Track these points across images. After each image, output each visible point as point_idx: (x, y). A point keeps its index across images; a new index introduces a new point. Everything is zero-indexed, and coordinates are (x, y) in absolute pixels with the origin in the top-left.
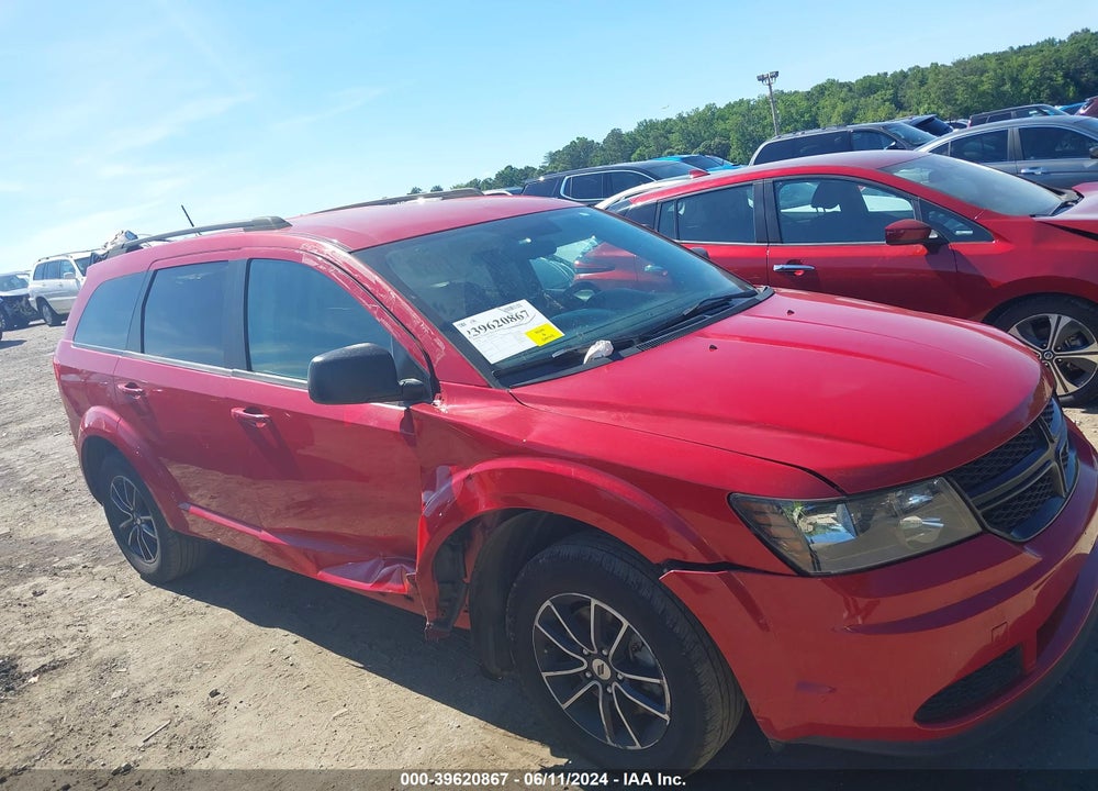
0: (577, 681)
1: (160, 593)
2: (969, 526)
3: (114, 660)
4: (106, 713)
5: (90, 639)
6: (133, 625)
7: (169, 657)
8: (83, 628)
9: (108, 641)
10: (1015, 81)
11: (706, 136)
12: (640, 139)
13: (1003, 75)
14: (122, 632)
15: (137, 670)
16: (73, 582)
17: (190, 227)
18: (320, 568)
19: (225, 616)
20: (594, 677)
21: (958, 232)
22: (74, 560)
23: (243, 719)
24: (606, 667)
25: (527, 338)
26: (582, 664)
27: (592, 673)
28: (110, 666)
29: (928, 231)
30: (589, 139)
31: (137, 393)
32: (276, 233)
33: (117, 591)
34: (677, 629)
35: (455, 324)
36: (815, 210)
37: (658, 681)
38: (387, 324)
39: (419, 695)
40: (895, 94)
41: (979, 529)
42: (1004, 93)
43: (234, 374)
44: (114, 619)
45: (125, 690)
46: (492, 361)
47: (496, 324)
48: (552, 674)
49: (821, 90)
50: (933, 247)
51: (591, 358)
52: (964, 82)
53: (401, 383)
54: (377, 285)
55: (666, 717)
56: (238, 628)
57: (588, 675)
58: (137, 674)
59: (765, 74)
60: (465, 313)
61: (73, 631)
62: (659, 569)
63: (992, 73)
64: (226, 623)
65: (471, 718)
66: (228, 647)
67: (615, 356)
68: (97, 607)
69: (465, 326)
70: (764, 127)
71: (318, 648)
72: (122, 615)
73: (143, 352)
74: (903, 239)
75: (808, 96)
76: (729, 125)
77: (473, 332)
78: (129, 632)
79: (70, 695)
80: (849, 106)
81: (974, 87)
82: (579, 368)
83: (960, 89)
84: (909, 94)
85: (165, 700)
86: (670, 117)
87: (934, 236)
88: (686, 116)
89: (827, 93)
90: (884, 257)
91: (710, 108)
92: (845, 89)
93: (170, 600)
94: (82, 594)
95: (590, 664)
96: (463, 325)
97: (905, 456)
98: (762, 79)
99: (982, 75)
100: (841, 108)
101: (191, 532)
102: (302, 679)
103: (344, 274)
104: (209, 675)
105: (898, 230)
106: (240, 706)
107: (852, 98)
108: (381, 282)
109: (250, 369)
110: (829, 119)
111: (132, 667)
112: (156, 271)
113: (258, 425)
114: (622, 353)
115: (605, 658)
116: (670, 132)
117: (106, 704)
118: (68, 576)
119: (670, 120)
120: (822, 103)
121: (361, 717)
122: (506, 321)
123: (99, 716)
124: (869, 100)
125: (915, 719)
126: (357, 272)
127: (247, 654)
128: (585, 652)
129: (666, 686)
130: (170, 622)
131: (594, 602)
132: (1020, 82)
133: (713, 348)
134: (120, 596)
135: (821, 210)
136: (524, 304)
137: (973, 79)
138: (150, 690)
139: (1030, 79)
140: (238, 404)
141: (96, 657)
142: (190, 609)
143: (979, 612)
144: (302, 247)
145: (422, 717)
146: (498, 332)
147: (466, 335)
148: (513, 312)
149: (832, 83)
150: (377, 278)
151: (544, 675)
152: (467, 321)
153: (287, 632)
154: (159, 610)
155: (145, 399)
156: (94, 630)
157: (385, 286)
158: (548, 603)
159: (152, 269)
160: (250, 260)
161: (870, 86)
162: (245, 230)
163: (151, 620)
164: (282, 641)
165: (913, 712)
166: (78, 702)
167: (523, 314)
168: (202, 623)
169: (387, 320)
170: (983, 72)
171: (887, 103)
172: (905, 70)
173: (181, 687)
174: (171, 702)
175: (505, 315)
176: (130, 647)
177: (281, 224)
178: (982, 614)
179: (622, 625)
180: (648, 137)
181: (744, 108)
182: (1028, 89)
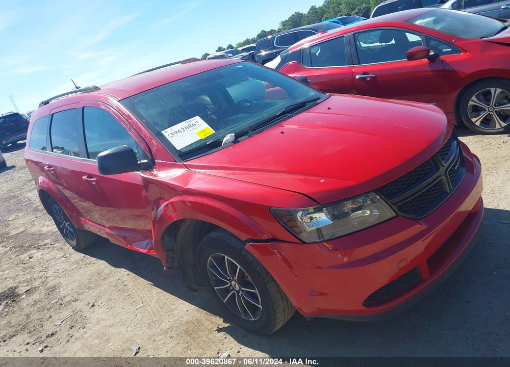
0: (227, 291)
1: (78, 255)
2: (389, 213)
3: (55, 286)
4: (48, 310)
5: (47, 277)
6: (65, 270)
7: (77, 284)
8: (45, 273)
14: (60, 274)
15: (64, 290)
16: (46, 252)
18: (129, 244)
19: (102, 264)
20: (233, 289)
21: (444, 50)
22: (47, 241)
23: (101, 310)
24: (237, 285)
25: (197, 135)
26: (227, 284)
27: (232, 286)
28: (53, 289)
29: (429, 51)
31: (51, 170)
32: (94, 93)
33: (62, 255)
34: (258, 269)
35: (162, 132)
36: (381, 44)
37: (254, 291)
38: (132, 135)
39: (174, 297)
41: (395, 214)
43: (83, 160)
44: (58, 268)
45: (57, 299)
46: (178, 149)
47: (182, 130)
48: (217, 288)
50: (432, 59)
51: (225, 143)
53: (139, 163)
54: (129, 116)
55: (260, 306)
56: (106, 269)
57: (231, 288)
58: (63, 292)
60: (168, 126)
61: (41, 274)
62: (244, 243)
64: (102, 267)
65: (193, 306)
66: (102, 278)
67: (236, 141)
68: (53, 263)
69: (167, 133)
72: (62, 266)
73: (52, 152)
74: (416, 57)
77: (171, 135)
78: (63, 273)
79: (36, 302)
82: (220, 148)
85: (73, 303)
87: (432, 53)
90: (408, 67)
93: (82, 258)
94: (47, 257)
95: (231, 284)
96: (166, 132)
97: (353, 183)
101: (84, 229)
102: (128, 292)
104: (91, 291)
105: (413, 53)
106: (101, 305)
109: (89, 158)
111: (61, 289)
112: (53, 114)
113: (93, 183)
114: (239, 139)
115: (235, 281)
117: (48, 306)
118: (44, 249)
121: (147, 308)
122: (187, 128)
123: (45, 311)
125: (364, 305)
126: (120, 110)
127: (108, 281)
128: (228, 278)
129: (258, 293)
130: (80, 268)
131: (226, 257)
133: (282, 133)
134: (63, 257)
135: (384, 44)
136: (198, 118)
138: (67, 299)
140: (84, 174)
141: (48, 285)
142: (89, 262)
143: (392, 255)
144: (100, 100)
145: (173, 307)
146: (183, 134)
147: (167, 137)
148: (191, 123)
151: (216, 288)
152: (168, 130)
153: (126, 270)
154: (77, 262)
155: (55, 172)
156: (50, 273)
157: (132, 116)
158: (210, 258)
159: (51, 114)
160: (84, 107)
162: (83, 93)
163: (73, 268)
164: (123, 274)
165: (362, 302)
166: (38, 306)
167: (196, 124)
168: (93, 268)
169: (132, 132)
173: (80, 297)
174: (74, 304)
175: (187, 125)
176: (62, 280)
177: (96, 89)
178: (394, 255)
179: (237, 267)
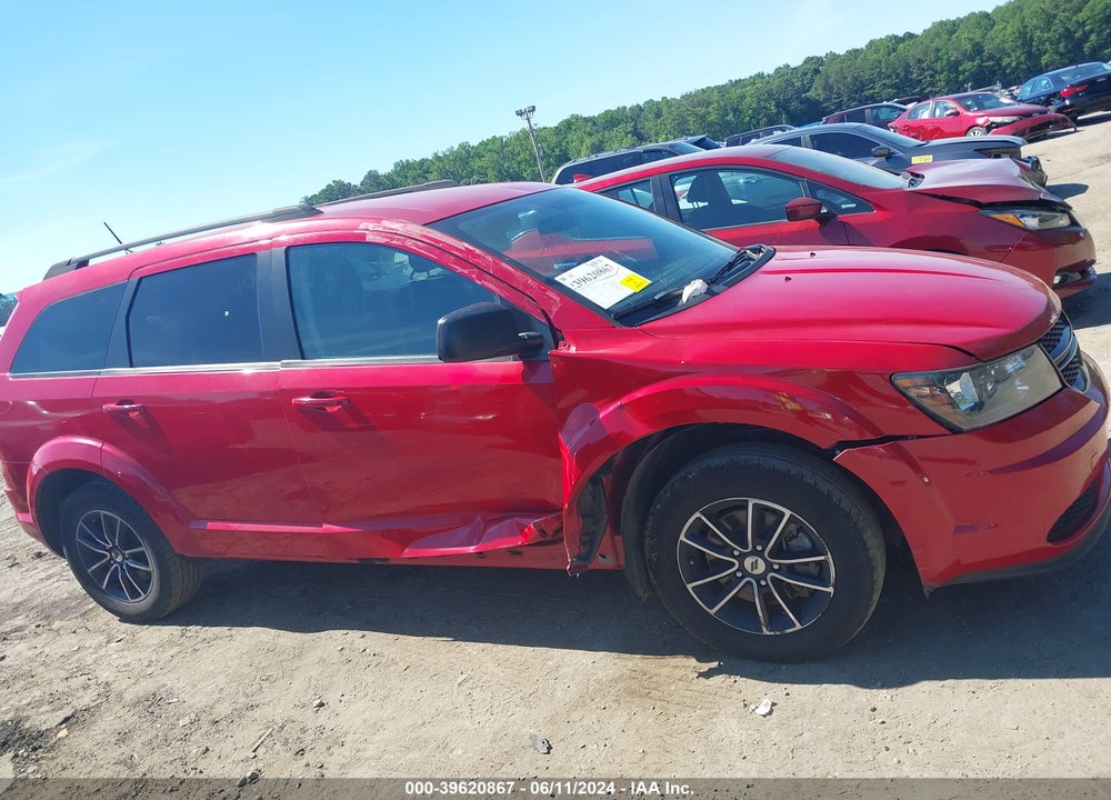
0: (728, 583)
1: (160, 630)
3: (154, 695)
5: (108, 684)
6: (151, 661)
7: (221, 679)
8: (89, 677)
9: (133, 681)
10: (736, 111)
11: (464, 175)
12: (398, 180)
13: (726, 106)
15: (192, 696)
16: (36, 642)
17: (118, 244)
18: (405, 545)
20: (746, 574)
21: (843, 206)
24: (760, 561)
25: (624, 286)
26: (733, 565)
27: (744, 571)
28: (154, 700)
30: (346, 182)
35: (556, 279)
37: (823, 558)
38: (490, 285)
40: (635, 127)
41: (1060, 385)
42: (728, 123)
43: (284, 365)
44: (122, 662)
45: (193, 716)
46: (605, 306)
47: (591, 277)
48: (698, 583)
49: (569, 125)
50: (825, 221)
51: (689, 297)
52: (693, 113)
54: (468, 252)
55: (830, 589)
57: (740, 574)
58: (194, 700)
59: (523, 109)
61: (77, 681)
62: (832, 452)
63: (716, 105)
64: (265, 638)
66: (284, 657)
68: (89, 656)
69: (566, 280)
70: (519, 163)
71: (391, 636)
72: (128, 657)
73: (132, 366)
74: (800, 214)
75: (557, 130)
76: (483, 163)
77: (575, 284)
78: (152, 669)
79: (124, 735)
80: (594, 139)
81: (703, 117)
83: (691, 119)
84: (648, 125)
85: (249, 713)
86: (425, 157)
87: (824, 211)
88: (441, 155)
89: (573, 127)
91: (463, 147)
92: (590, 124)
93: (177, 633)
94: (57, 650)
95: (741, 564)
96: (563, 279)
98: (520, 113)
99: (708, 107)
100: (588, 141)
102: (397, 663)
103: (424, 245)
104: (282, 683)
105: (796, 207)
106: (344, 699)
107: (597, 131)
108: (471, 248)
109: (304, 357)
110: (579, 153)
111: (184, 696)
113: (329, 409)
114: (717, 288)
115: (760, 554)
116: (427, 172)
117: (177, 733)
118: (24, 637)
119: (427, 160)
120: (570, 136)
122: (597, 273)
124: (613, 133)
126: (439, 242)
127: (312, 658)
128: (738, 553)
129: (831, 560)
130: (195, 650)
131: (752, 501)
132: (741, 112)
134: (109, 642)
136: (604, 259)
137: (702, 110)
138: (224, 709)
139: (749, 109)
140: (303, 392)
141: (128, 697)
142: (211, 636)
146: (597, 283)
147: (570, 286)
148: (599, 266)
149: (577, 118)
150: (466, 245)
151: (689, 587)
152: (565, 275)
153: (345, 632)
154: (171, 643)
155: (145, 415)
157: (478, 251)
158: (697, 515)
159: (136, 277)
160: (289, 249)
161: (612, 120)
163: (170, 653)
166: (140, 739)
167: (608, 267)
168: (235, 644)
169: (490, 282)
170: (710, 104)
171: (629, 135)
172: (641, 104)
173: (257, 699)
174: (255, 714)
175: (594, 269)
176: (164, 680)
179: (784, 515)
180: (407, 177)
181: (497, 146)
182: (748, 118)
